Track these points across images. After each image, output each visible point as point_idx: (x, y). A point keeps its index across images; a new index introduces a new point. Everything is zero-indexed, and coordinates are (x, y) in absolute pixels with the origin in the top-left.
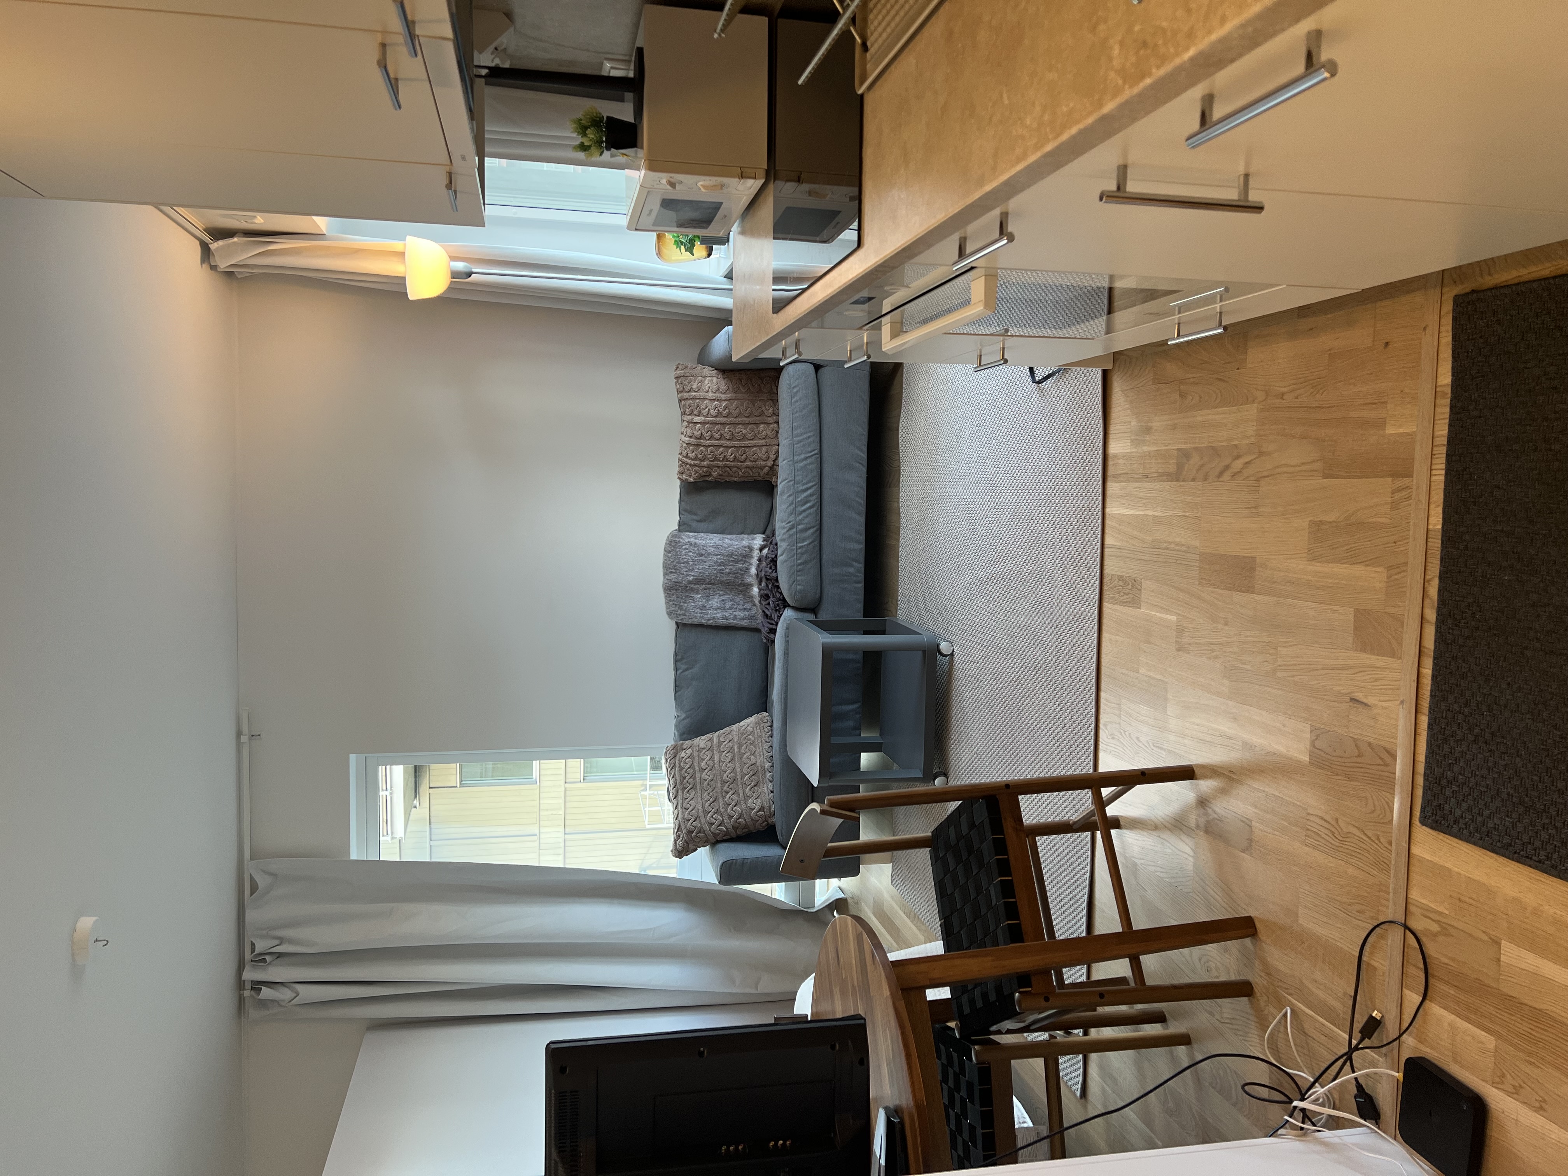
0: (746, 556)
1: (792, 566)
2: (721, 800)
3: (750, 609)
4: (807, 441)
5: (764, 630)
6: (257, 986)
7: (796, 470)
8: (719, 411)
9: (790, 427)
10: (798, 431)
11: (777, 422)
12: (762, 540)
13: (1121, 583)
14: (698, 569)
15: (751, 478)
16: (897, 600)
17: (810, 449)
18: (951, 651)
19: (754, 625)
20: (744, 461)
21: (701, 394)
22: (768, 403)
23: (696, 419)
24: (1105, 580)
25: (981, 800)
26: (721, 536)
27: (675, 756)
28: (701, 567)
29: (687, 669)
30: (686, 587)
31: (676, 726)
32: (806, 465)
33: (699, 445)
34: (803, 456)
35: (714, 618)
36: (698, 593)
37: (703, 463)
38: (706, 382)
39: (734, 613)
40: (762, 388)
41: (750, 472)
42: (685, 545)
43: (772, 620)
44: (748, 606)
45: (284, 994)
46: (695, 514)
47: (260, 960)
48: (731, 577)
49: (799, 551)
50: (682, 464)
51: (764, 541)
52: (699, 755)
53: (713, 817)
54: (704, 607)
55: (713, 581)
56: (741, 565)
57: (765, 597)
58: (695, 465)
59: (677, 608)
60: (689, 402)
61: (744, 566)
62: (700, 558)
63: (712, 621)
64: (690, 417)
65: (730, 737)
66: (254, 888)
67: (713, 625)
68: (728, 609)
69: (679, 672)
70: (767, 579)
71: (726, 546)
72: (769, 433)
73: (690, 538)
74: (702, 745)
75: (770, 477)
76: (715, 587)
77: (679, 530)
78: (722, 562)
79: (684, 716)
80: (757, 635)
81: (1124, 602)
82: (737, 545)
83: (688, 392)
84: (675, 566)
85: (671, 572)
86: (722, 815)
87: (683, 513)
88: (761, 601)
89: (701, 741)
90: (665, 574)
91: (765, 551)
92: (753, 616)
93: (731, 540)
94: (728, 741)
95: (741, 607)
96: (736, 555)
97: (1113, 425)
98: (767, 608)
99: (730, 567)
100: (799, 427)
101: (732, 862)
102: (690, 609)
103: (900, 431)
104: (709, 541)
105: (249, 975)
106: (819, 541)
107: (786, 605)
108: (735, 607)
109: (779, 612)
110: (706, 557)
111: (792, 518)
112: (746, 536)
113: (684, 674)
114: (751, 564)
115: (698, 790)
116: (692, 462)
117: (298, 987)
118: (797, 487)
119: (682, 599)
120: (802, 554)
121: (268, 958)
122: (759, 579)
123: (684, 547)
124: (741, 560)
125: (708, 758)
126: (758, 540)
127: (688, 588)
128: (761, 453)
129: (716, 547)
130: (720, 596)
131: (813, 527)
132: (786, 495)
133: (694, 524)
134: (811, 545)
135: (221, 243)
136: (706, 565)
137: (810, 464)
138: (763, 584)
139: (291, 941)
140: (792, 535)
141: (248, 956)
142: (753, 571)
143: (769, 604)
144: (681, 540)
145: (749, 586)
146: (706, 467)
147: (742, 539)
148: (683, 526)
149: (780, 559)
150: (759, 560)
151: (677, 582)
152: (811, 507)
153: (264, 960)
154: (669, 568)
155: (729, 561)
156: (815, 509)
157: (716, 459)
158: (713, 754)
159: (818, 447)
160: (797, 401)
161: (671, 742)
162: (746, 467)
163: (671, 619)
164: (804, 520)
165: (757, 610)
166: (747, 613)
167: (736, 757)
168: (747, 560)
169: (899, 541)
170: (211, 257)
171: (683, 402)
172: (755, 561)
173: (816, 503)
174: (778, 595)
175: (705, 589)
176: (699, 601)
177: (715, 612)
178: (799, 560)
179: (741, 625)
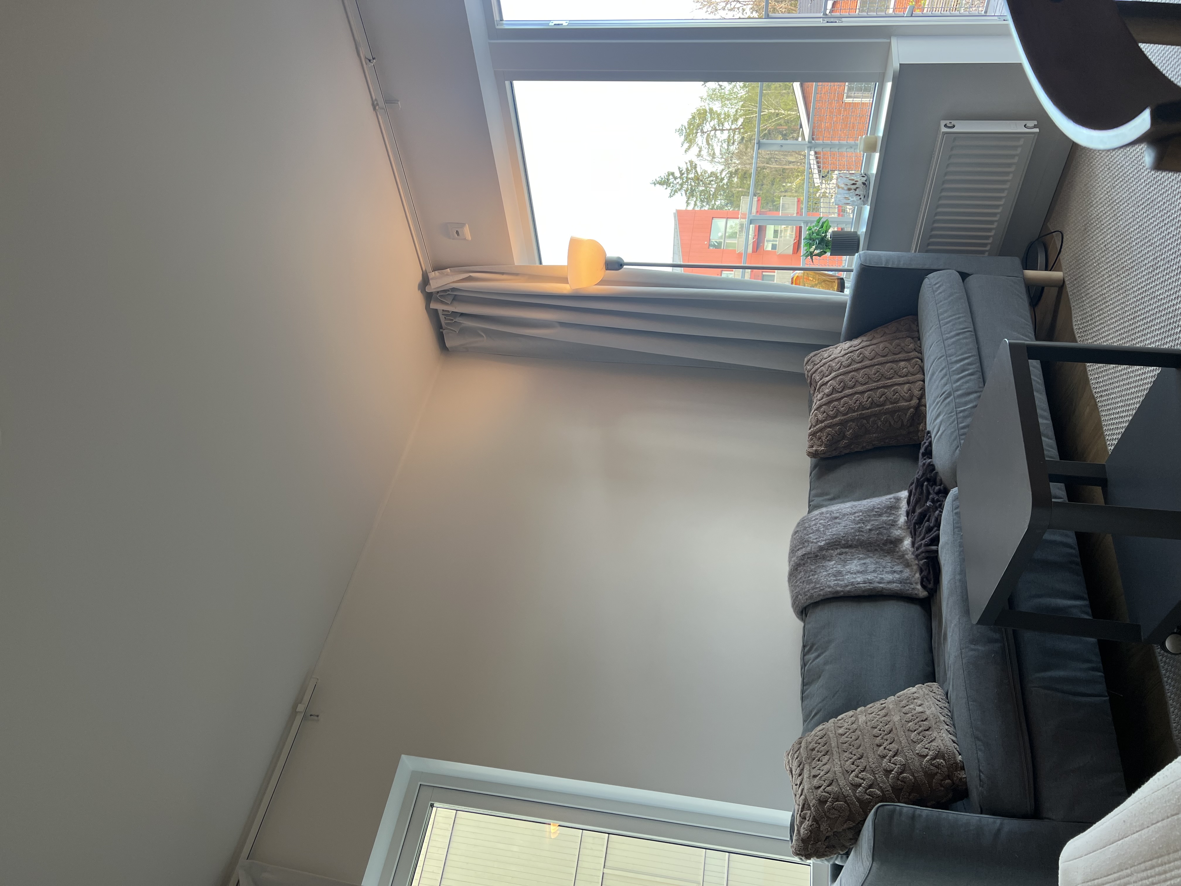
0: (892, 507)
3: (901, 572)
4: (957, 321)
9: (935, 315)
10: (945, 315)
14: (831, 532)
19: (908, 591)
22: (907, 340)
26: (860, 501)
28: (835, 532)
29: (819, 658)
30: (817, 556)
33: (830, 403)
35: (852, 584)
36: (831, 559)
37: (835, 421)
39: (880, 576)
42: (816, 517)
44: (899, 566)
48: (874, 534)
49: (961, 415)
50: (813, 436)
52: (835, 728)
54: (840, 572)
55: (850, 542)
56: (886, 518)
58: (826, 429)
59: (805, 589)
60: (820, 369)
61: (890, 518)
62: (834, 521)
63: (849, 587)
67: (853, 594)
68: (871, 572)
69: (807, 665)
71: (866, 505)
72: (911, 370)
73: (820, 511)
76: (853, 549)
77: (810, 512)
78: (861, 520)
82: (881, 502)
83: (819, 362)
84: (803, 542)
85: (799, 550)
86: (873, 773)
87: (813, 499)
89: (839, 720)
92: (908, 579)
93: (871, 502)
95: (888, 567)
96: (878, 513)
99: (872, 523)
100: (946, 311)
102: (821, 580)
104: (844, 507)
108: (881, 568)
110: (840, 519)
112: (890, 494)
114: (899, 515)
116: (824, 426)
119: (811, 571)
120: (965, 417)
122: (911, 530)
123: (814, 519)
124: (886, 512)
126: (905, 493)
127: (819, 557)
129: (854, 506)
130: (859, 559)
131: (976, 392)
132: (937, 373)
133: (826, 501)
135: (437, 272)
136: (841, 526)
142: (902, 521)
144: (812, 516)
145: (899, 541)
147: (886, 497)
148: (813, 508)
151: (805, 554)
155: (870, 516)
156: (976, 376)
159: (973, 328)
162: (885, 413)
165: (912, 571)
166: (897, 576)
168: (893, 511)
170: (428, 285)
172: (903, 512)
173: (976, 372)
175: (840, 554)
176: (832, 568)
177: (854, 576)
178: (961, 423)
179: (890, 589)
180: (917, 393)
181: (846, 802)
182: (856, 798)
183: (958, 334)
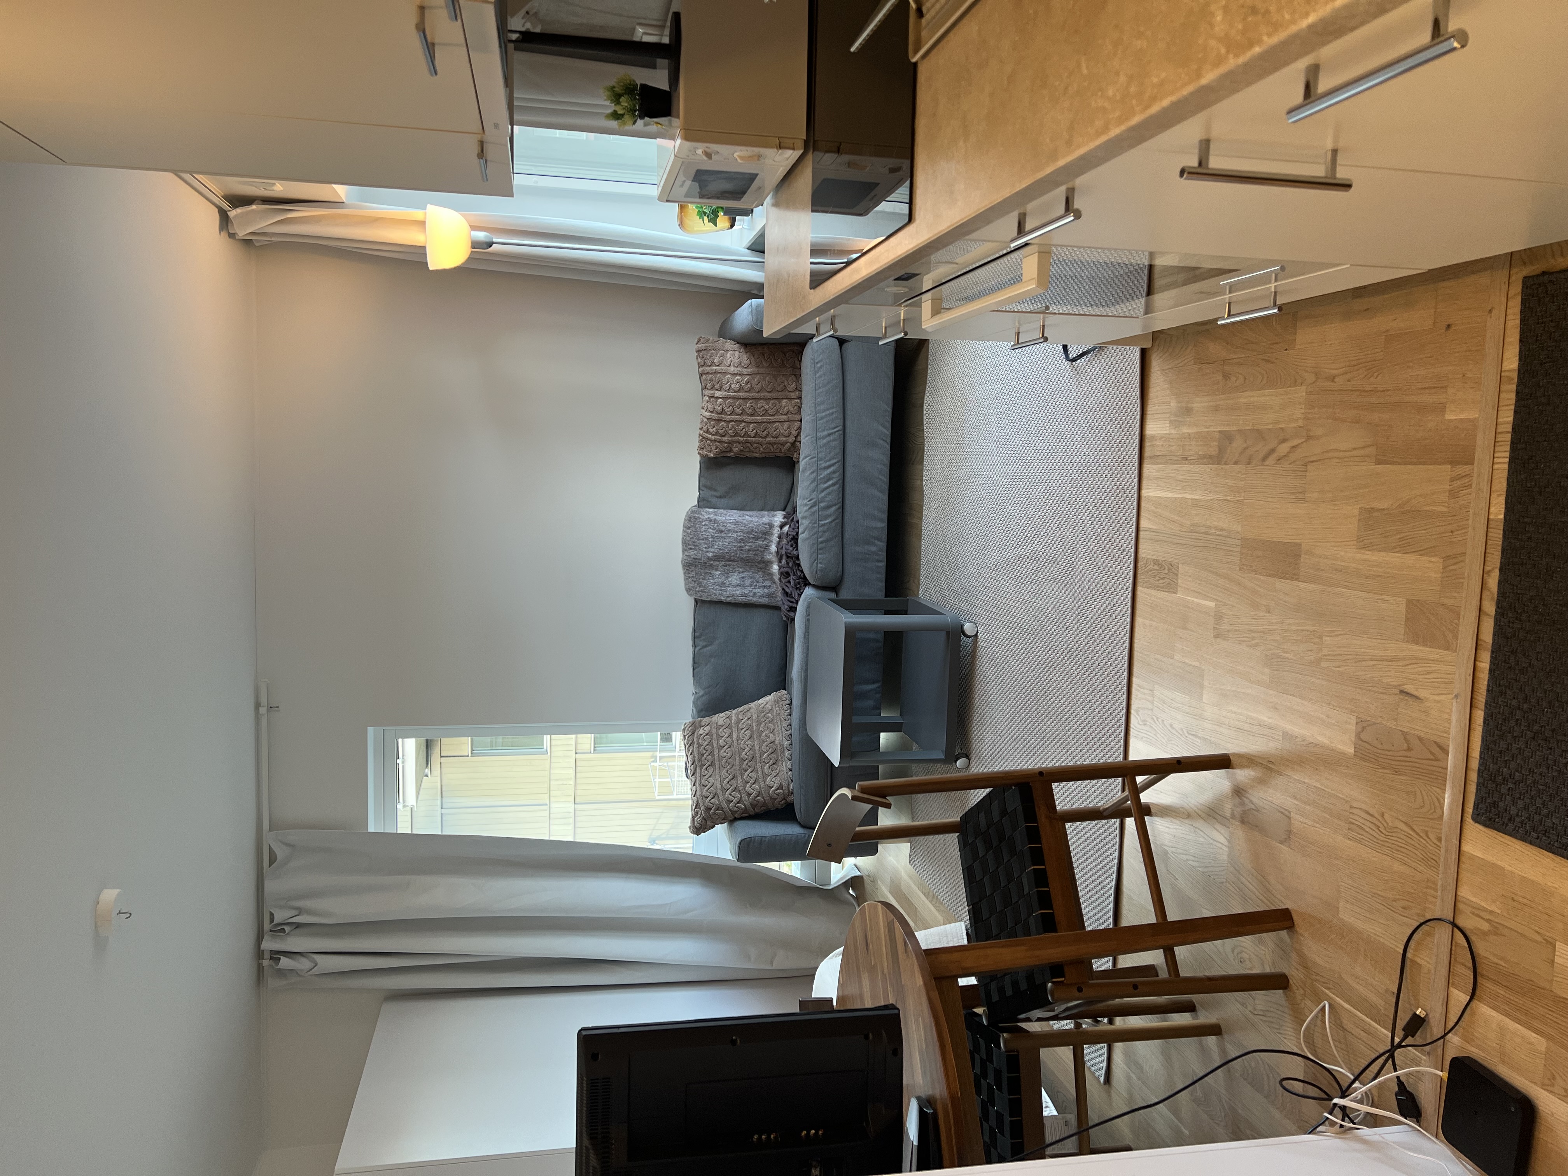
0: (766, 533)
1: (813, 544)
2: (739, 778)
3: (770, 586)
4: (831, 417)
5: (785, 608)
6: (276, 955)
7: (819, 446)
8: (741, 385)
9: (813, 403)
10: (822, 407)
11: (800, 398)
12: (782, 517)
13: (1156, 567)
14: (718, 546)
15: (772, 454)
16: (919, 580)
17: (833, 425)
18: (975, 633)
19: (773, 602)
20: (766, 437)
21: (723, 368)
22: (790, 378)
23: (718, 394)
24: (1140, 564)
25: (1013, 788)
26: (742, 512)
27: (693, 733)
28: (720, 543)
29: (706, 646)
30: (706, 563)
31: (695, 703)
32: (830, 441)
33: (719, 420)
34: (826, 433)
35: (733, 596)
36: (717, 570)
37: (723, 438)
38: (728, 356)
39: (754, 590)
40: (785, 363)
41: (771, 447)
42: (705, 521)
43: (793, 598)
44: (767, 583)
45: (303, 964)
46: (715, 490)
47: (279, 930)
48: (751, 554)
49: (821, 529)
50: (703, 439)
51: (785, 518)
52: (717, 732)
53: (731, 795)
54: (723, 583)
55: (732, 558)
56: (761, 543)
57: (785, 575)
58: (715, 441)
59: (696, 584)
60: (711, 376)
61: (765, 543)
62: (720, 535)
63: (731, 598)
64: (712, 392)
65: (749, 715)
66: (273, 859)
67: (732, 602)
68: (747, 586)
69: (697, 649)
70: (788, 557)
71: (747, 523)
72: (792, 409)
73: (709, 514)
74: (720, 722)
75: (791, 453)
76: (735, 564)
77: (699, 506)
78: (742, 539)
79: (701, 694)
80: (776, 613)
81: (1160, 587)
82: (758, 521)
83: (710, 366)
84: (694, 542)
85: (691, 549)
86: (740, 793)
87: (703, 488)
88: (781, 578)
89: (720, 718)
90: (684, 550)
91: (786, 528)
92: (773, 594)
93: (751, 516)
94: (746, 718)
95: (761, 584)
96: (756, 532)
97: (1151, 406)
98: (787, 586)
99: (750, 544)
100: (823, 403)
101: (751, 840)
102: (709, 586)
103: (925, 407)
104: (729, 518)
105: (269, 944)
106: (841, 519)
107: (806, 583)
108: (754, 584)
109: (800, 590)
110: (725, 534)
111: (814, 495)
112: (766, 513)
113: (702, 651)
114: (771, 541)
115: (717, 767)
116: (713, 438)
117: (317, 957)
118: (820, 464)
119: (701, 575)
120: (824, 532)
121: (287, 929)
122: (779, 556)
123: (704, 523)
124: (761, 537)
125: (726, 735)
126: (778, 517)
127: (708, 565)
128: (783, 429)
129: (736, 523)
130: (739, 573)
131: (835, 505)
132: (808, 473)
133: (714, 500)
134: (833, 524)
135: (239, 210)
136: (726, 542)
137: (834, 440)
138: (784, 561)
139: (309, 912)
140: (814, 512)
141: (267, 926)
142: (773, 548)
143: (789, 582)
144: (700, 516)
145: (769, 563)
146: (726, 443)
147: (763, 516)
148: (703, 502)
149: (801, 537)
150: (780, 537)
151: (697, 559)
152: (833, 485)
153: (283, 930)
154: (687, 545)
155: (749, 537)
156: (837, 486)
157: (737, 434)
158: (732, 732)
159: (842, 424)
160: (820, 377)
161: (689, 719)
162: (767, 443)
163: (690, 595)
164: (826, 497)
165: (777, 588)
166: (766, 591)
167: (755, 735)
168: (767, 537)
169: (921, 520)
170: (229, 224)
171: (704, 376)
172: (775, 538)
173: (839, 480)
174: (799, 573)
175: (724, 566)
176: (718, 578)
177: (735, 589)
178: (821, 537)
179: (761, 602)
180: (794, 433)
181: (723, 811)
182: (730, 810)
183: (829, 435)
